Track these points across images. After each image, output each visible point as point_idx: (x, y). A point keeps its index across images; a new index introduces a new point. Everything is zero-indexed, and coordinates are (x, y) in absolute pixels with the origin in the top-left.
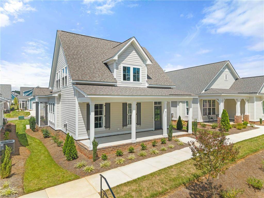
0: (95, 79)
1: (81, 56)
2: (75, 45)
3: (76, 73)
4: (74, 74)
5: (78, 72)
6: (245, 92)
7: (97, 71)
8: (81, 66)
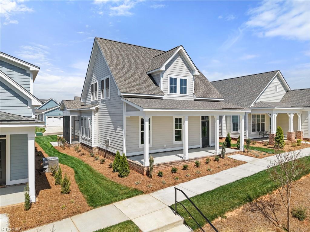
0: (142, 92)
1: (124, 66)
2: (116, 54)
3: (123, 85)
4: (121, 86)
5: (125, 84)
6: (298, 106)
7: (143, 83)
8: (126, 78)
